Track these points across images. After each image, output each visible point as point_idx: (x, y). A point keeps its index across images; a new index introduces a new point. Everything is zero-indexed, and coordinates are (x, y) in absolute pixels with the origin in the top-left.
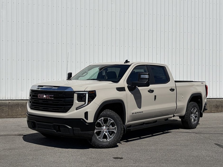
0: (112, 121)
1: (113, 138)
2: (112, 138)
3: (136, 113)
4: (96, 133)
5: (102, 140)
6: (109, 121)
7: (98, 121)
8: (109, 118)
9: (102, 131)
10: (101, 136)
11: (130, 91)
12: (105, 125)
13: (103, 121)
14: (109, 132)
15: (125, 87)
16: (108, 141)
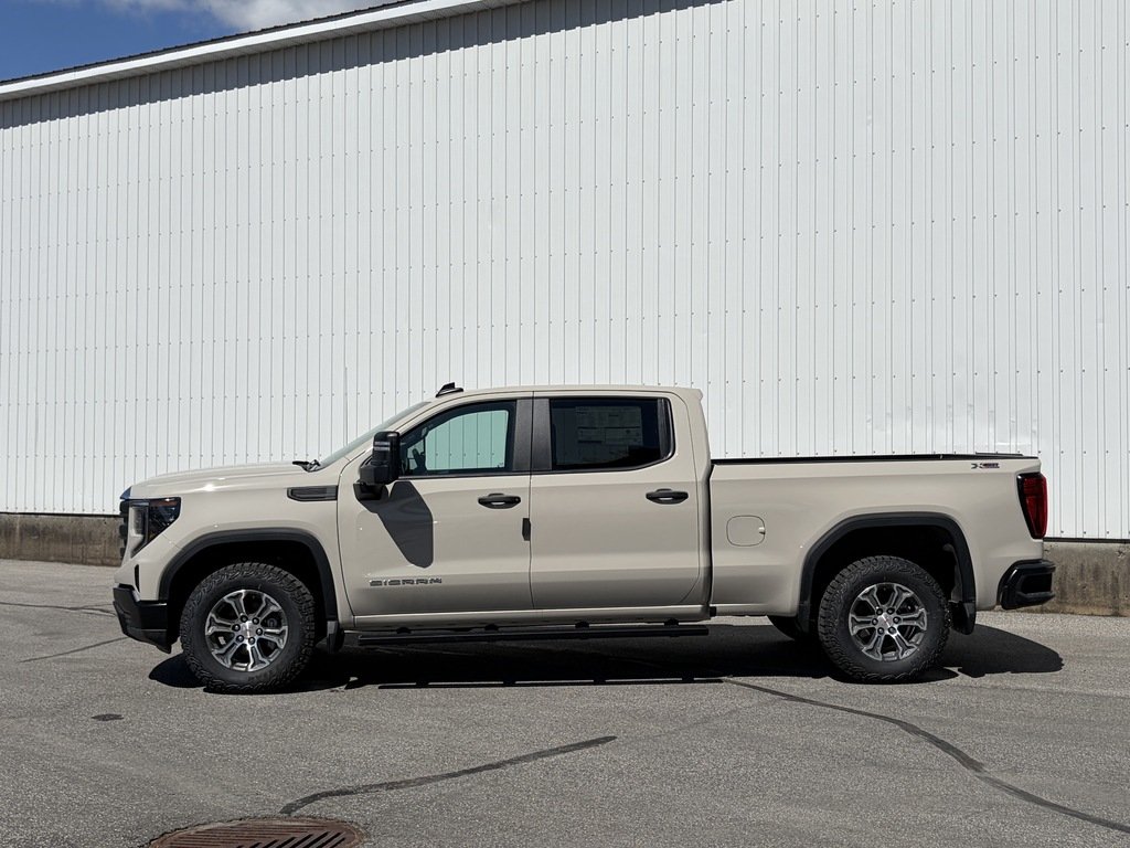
0: (275, 608)
1: (268, 663)
2: (264, 663)
3: (392, 583)
4: (207, 639)
5: (228, 664)
6: (264, 605)
7: (225, 598)
8: (265, 595)
9: (236, 634)
10: (228, 650)
11: (360, 500)
12: (251, 616)
13: (242, 601)
14: (260, 641)
15: (337, 487)
16: (250, 670)
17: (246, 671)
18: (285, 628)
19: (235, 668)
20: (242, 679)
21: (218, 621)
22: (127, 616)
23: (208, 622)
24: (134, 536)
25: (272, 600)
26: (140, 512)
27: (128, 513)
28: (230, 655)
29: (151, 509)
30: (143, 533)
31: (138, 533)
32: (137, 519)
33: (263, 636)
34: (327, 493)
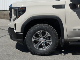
0: (49, 35)
4: (33, 42)
5: (38, 48)
6: (46, 34)
7: (37, 32)
8: (47, 32)
9: (39, 41)
10: (37, 45)
11: (71, 8)
12: (43, 37)
13: (41, 33)
14: (45, 43)
15: (65, 5)
16: (43, 50)
17: (42, 50)
18: (52, 40)
19: (39, 49)
20: (41, 52)
21: (35, 38)
22: (12, 35)
23: (33, 38)
24: (14, 16)
25: (49, 33)
26: (15, 10)
27: (12, 10)
28: (38, 46)
29: (18, 10)
30: (16, 16)
31: (15, 15)
32: (14, 12)
33: (46, 42)
34: (62, 7)
